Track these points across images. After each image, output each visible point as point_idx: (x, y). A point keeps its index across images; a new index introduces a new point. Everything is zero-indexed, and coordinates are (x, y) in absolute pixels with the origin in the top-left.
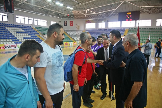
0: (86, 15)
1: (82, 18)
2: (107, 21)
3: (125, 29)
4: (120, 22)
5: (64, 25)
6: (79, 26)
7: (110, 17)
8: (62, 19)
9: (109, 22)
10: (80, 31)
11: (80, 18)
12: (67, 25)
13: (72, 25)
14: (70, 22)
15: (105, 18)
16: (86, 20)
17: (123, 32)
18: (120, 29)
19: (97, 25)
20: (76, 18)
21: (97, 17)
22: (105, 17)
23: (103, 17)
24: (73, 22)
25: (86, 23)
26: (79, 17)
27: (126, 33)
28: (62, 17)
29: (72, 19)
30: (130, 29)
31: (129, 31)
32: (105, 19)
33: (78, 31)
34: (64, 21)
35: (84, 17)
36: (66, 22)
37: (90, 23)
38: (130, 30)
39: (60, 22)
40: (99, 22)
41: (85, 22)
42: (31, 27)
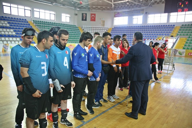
0: (114, 4)
1: (108, 9)
2: (146, 13)
3: (174, 25)
4: (166, 14)
5: (83, 20)
6: (104, 22)
7: (151, 6)
8: (80, 10)
9: (149, 14)
10: (105, 29)
11: (106, 9)
12: (86, 20)
13: (94, 20)
14: (92, 14)
15: (142, 8)
16: (115, 13)
17: (171, 30)
18: (166, 26)
19: (130, 20)
20: (99, 9)
21: (131, 7)
22: (143, 6)
23: (140, 6)
24: (95, 15)
25: (115, 16)
26: (104, 7)
27: (175, 32)
28: (79, 8)
29: (93, 10)
30: (183, 25)
31: (181, 29)
32: (143, 10)
33: (101, 28)
34: (83, 14)
35: (111, 7)
36: (85, 14)
37: (121, 16)
38: (183, 27)
39: (77, 15)
40: (133, 15)
41: (113, 16)
42: (26, 20)
